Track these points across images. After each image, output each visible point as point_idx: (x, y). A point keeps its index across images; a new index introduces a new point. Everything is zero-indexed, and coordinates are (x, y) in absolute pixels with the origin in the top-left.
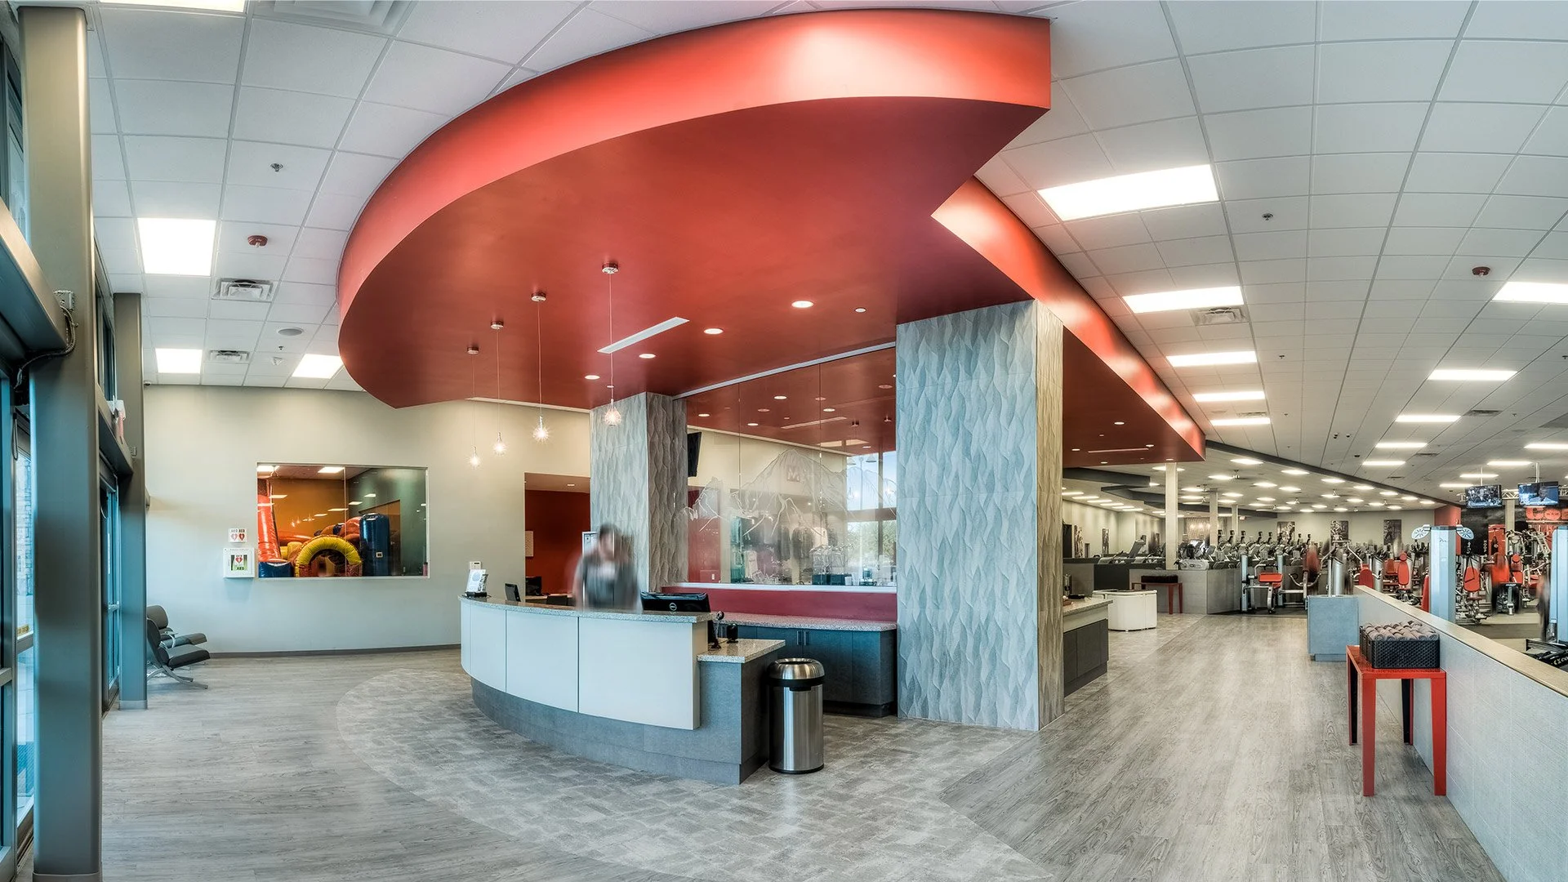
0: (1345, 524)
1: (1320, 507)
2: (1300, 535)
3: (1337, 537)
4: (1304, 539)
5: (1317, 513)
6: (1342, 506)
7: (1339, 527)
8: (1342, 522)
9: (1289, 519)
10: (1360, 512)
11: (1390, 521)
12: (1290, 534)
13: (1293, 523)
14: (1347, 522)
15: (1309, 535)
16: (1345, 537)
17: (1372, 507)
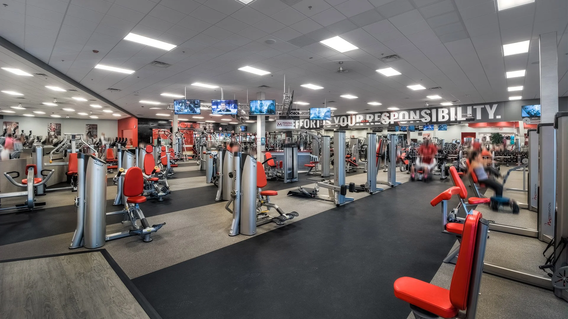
0: (59, 126)
1: (40, 113)
2: (23, 131)
3: (52, 133)
4: (27, 133)
5: (37, 117)
6: (57, 113)
7: (54, 127)
8: (57, 124)
9: (14, 120)
10: (71, 119)
11: (90, 125)
12: (14, 130)
13: (18, 123)
14: (60, 124)
15: (30, 132)
16: (59, 133)
17: (79, 115)
